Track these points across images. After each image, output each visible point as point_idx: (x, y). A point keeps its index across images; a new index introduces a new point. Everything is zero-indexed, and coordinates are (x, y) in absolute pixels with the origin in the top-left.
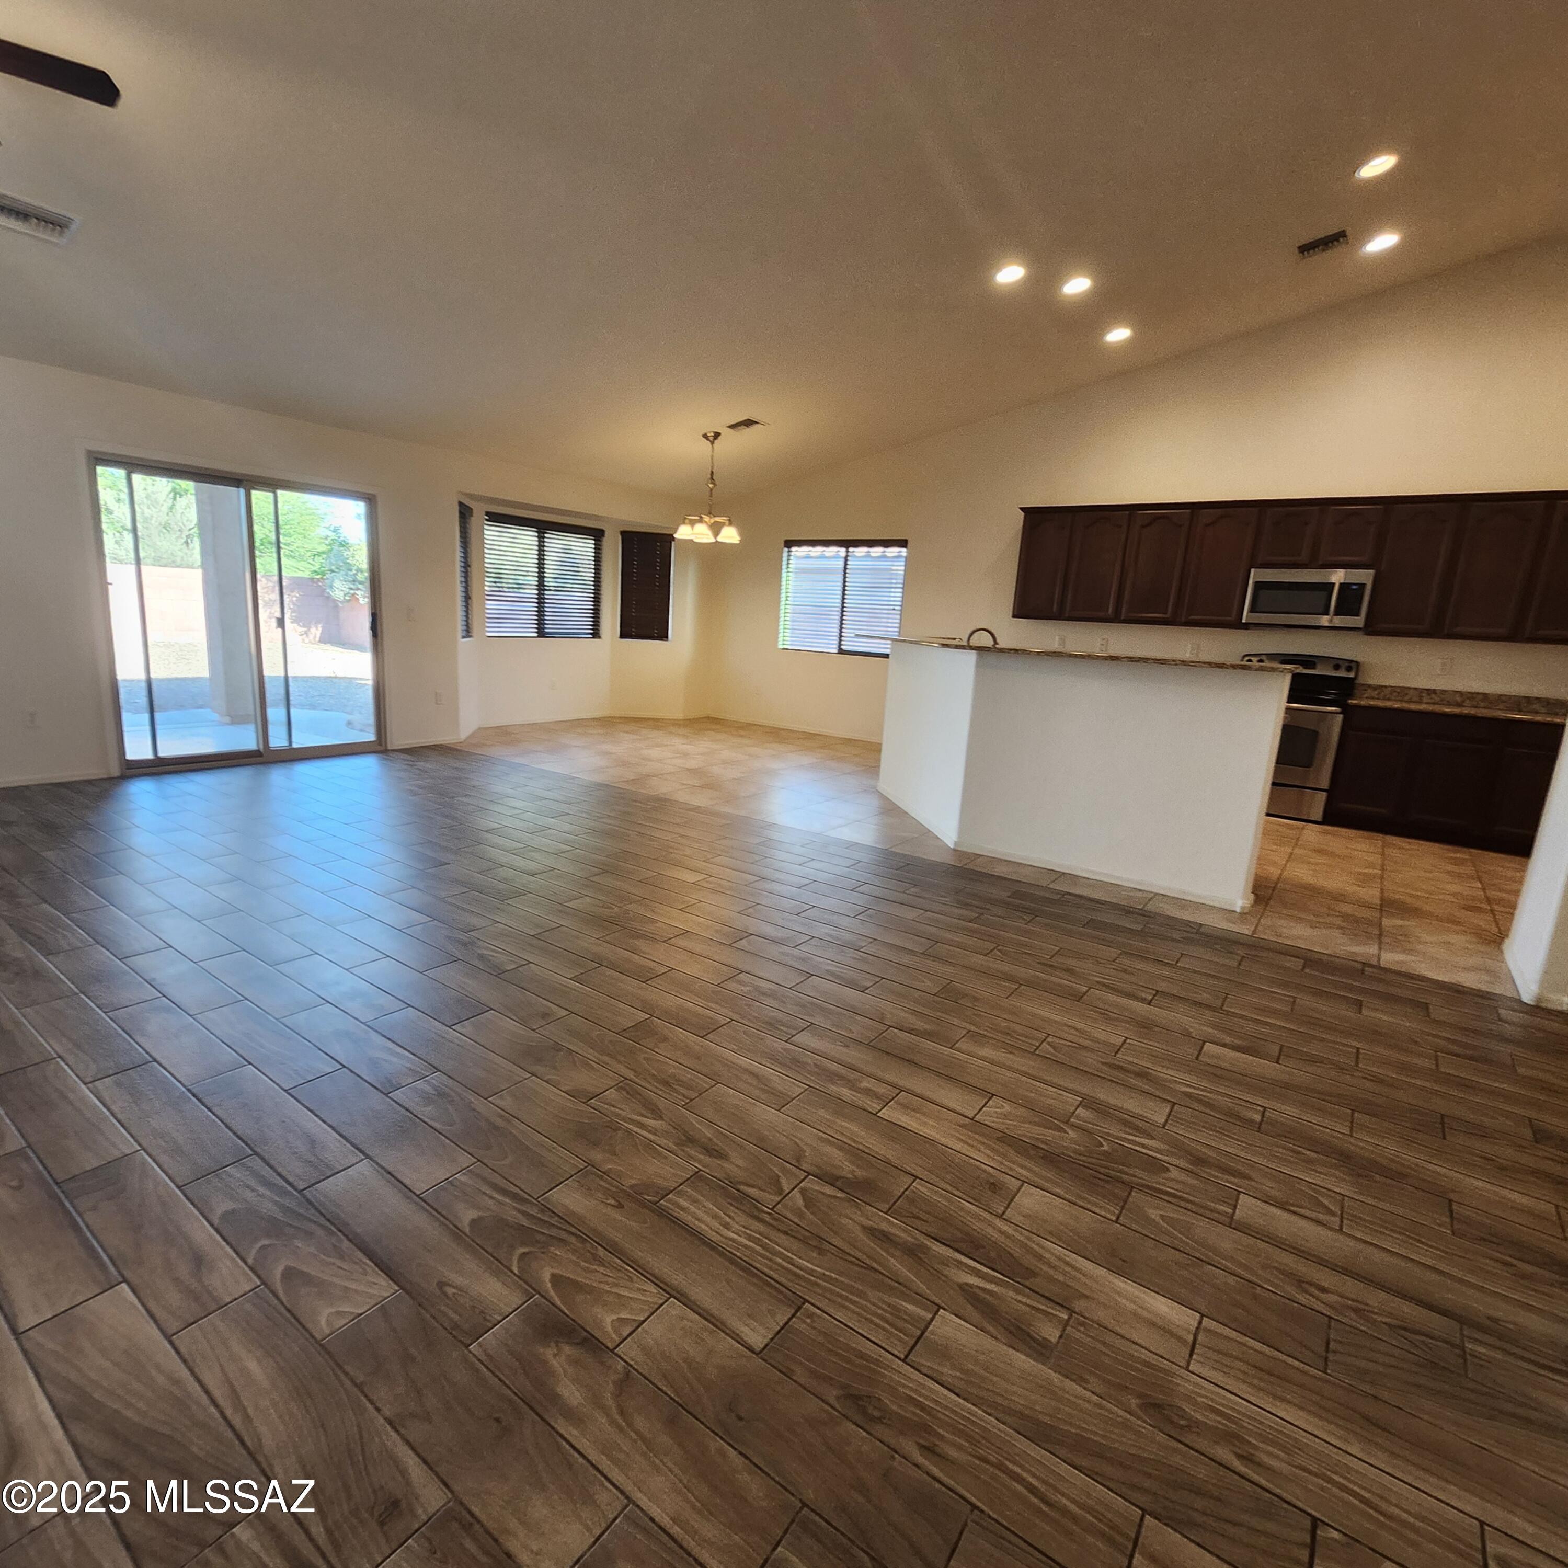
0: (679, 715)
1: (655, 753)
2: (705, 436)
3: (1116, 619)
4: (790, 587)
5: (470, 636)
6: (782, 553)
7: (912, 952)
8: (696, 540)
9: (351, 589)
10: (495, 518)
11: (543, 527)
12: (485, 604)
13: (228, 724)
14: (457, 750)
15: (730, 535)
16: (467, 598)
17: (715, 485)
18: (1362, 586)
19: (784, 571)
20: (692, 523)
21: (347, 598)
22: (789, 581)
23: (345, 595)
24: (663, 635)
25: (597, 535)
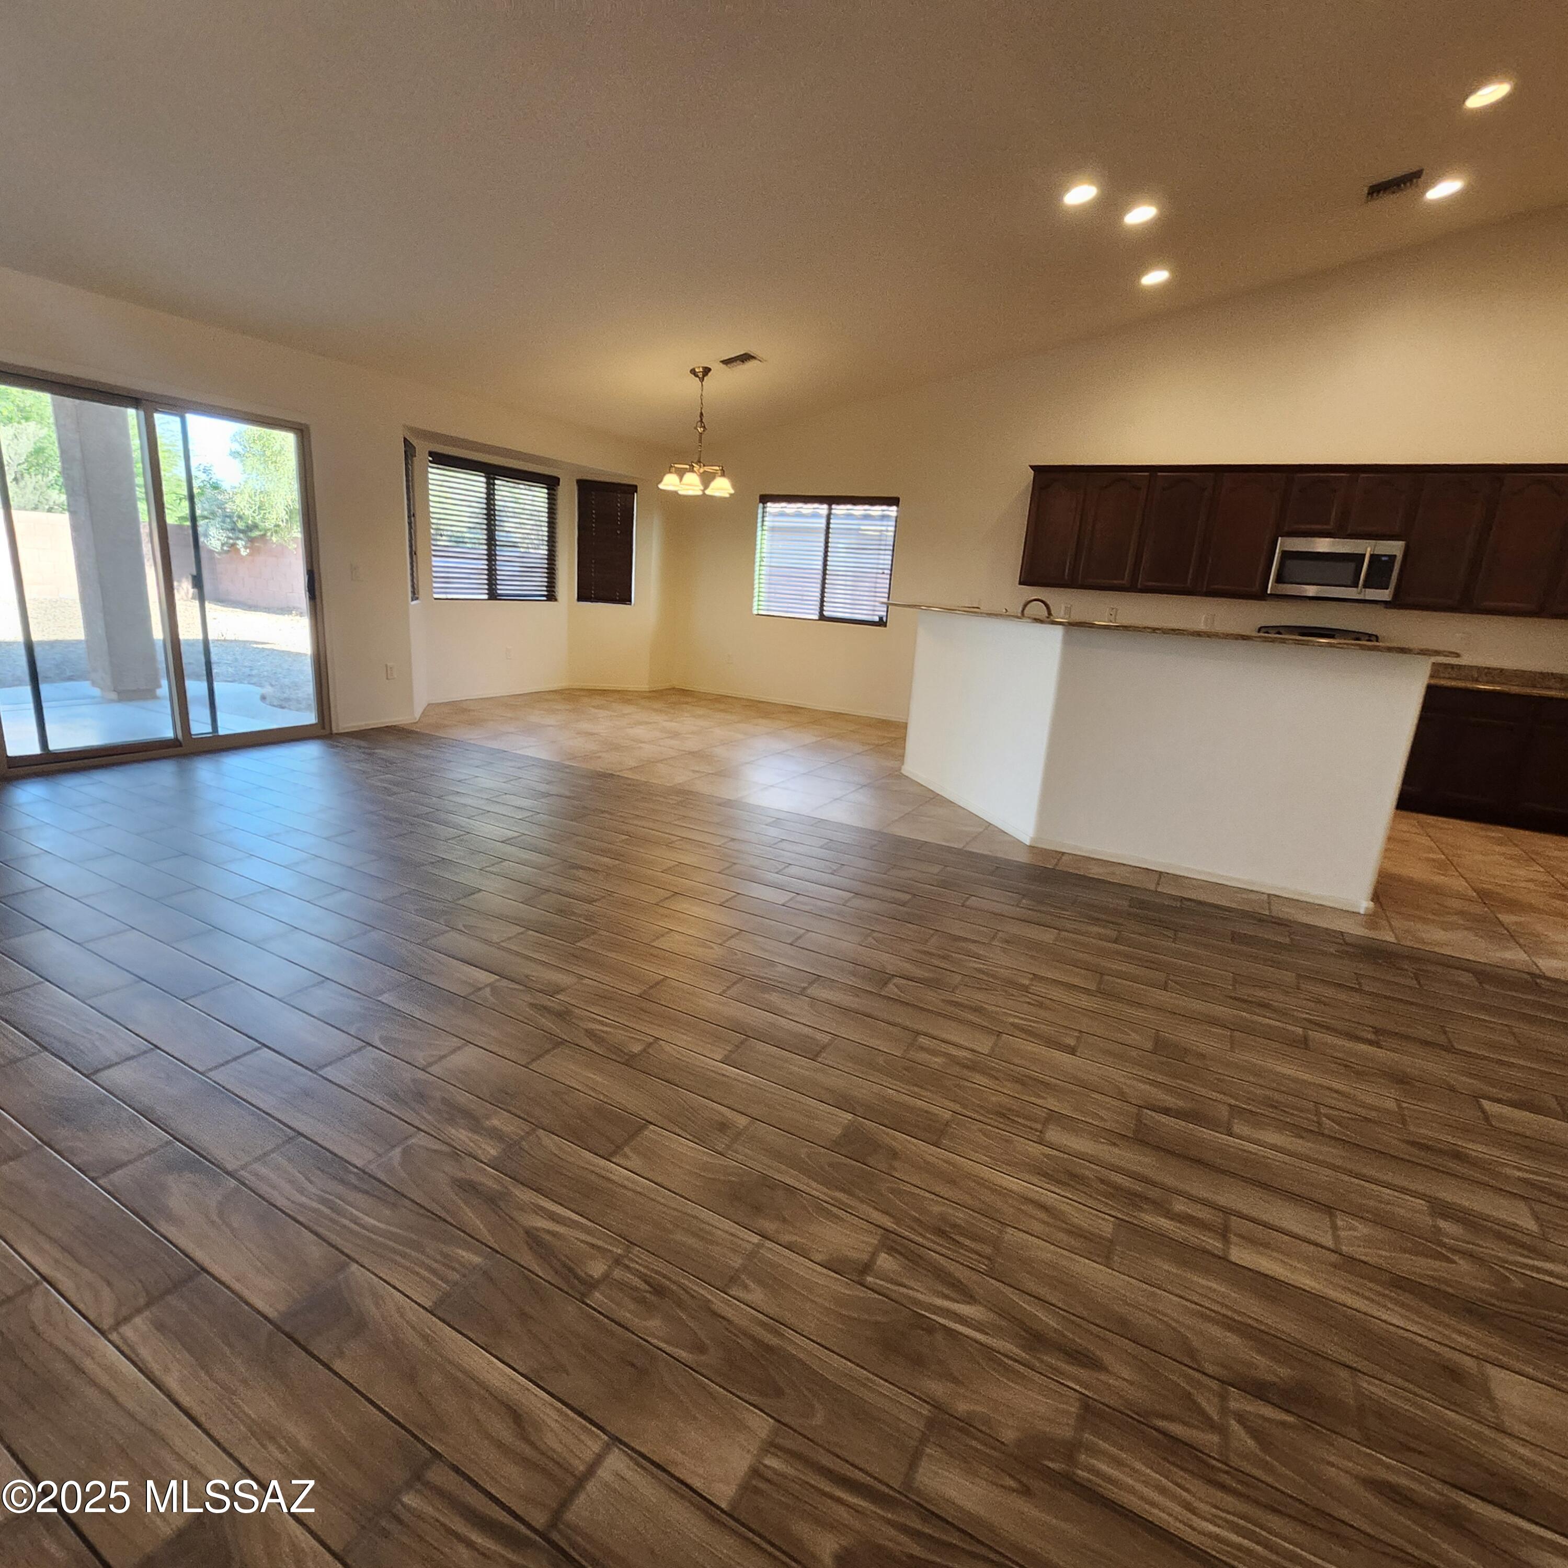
0: (645, 687)
1: (640, 732)
2: (693, 372)
3: (1132, 587)
4: (764, 546)
5: (417, 599)
6: (757, 508)
7: (1086, 991)
8: (680, 492)
9: (229, 538)
10: (442, 460)
11: (492, 472)
12: (431, 561)
13: (112, 701)
14: (412, 732)
15: (722, 487)
16: (413, 553)
17: (704, 427)
18: (1393, 558)
19: (759, 529)
20: (681, 474)
21: (225, 548)
22: (764, 541)
23: (223, 545)
24: (625, 598)
25: (551, 483)
